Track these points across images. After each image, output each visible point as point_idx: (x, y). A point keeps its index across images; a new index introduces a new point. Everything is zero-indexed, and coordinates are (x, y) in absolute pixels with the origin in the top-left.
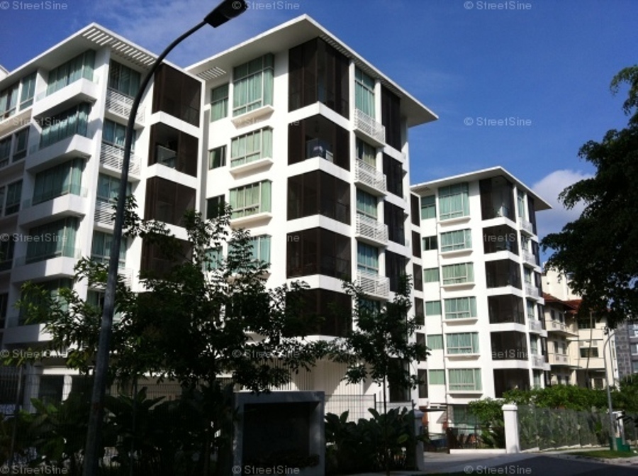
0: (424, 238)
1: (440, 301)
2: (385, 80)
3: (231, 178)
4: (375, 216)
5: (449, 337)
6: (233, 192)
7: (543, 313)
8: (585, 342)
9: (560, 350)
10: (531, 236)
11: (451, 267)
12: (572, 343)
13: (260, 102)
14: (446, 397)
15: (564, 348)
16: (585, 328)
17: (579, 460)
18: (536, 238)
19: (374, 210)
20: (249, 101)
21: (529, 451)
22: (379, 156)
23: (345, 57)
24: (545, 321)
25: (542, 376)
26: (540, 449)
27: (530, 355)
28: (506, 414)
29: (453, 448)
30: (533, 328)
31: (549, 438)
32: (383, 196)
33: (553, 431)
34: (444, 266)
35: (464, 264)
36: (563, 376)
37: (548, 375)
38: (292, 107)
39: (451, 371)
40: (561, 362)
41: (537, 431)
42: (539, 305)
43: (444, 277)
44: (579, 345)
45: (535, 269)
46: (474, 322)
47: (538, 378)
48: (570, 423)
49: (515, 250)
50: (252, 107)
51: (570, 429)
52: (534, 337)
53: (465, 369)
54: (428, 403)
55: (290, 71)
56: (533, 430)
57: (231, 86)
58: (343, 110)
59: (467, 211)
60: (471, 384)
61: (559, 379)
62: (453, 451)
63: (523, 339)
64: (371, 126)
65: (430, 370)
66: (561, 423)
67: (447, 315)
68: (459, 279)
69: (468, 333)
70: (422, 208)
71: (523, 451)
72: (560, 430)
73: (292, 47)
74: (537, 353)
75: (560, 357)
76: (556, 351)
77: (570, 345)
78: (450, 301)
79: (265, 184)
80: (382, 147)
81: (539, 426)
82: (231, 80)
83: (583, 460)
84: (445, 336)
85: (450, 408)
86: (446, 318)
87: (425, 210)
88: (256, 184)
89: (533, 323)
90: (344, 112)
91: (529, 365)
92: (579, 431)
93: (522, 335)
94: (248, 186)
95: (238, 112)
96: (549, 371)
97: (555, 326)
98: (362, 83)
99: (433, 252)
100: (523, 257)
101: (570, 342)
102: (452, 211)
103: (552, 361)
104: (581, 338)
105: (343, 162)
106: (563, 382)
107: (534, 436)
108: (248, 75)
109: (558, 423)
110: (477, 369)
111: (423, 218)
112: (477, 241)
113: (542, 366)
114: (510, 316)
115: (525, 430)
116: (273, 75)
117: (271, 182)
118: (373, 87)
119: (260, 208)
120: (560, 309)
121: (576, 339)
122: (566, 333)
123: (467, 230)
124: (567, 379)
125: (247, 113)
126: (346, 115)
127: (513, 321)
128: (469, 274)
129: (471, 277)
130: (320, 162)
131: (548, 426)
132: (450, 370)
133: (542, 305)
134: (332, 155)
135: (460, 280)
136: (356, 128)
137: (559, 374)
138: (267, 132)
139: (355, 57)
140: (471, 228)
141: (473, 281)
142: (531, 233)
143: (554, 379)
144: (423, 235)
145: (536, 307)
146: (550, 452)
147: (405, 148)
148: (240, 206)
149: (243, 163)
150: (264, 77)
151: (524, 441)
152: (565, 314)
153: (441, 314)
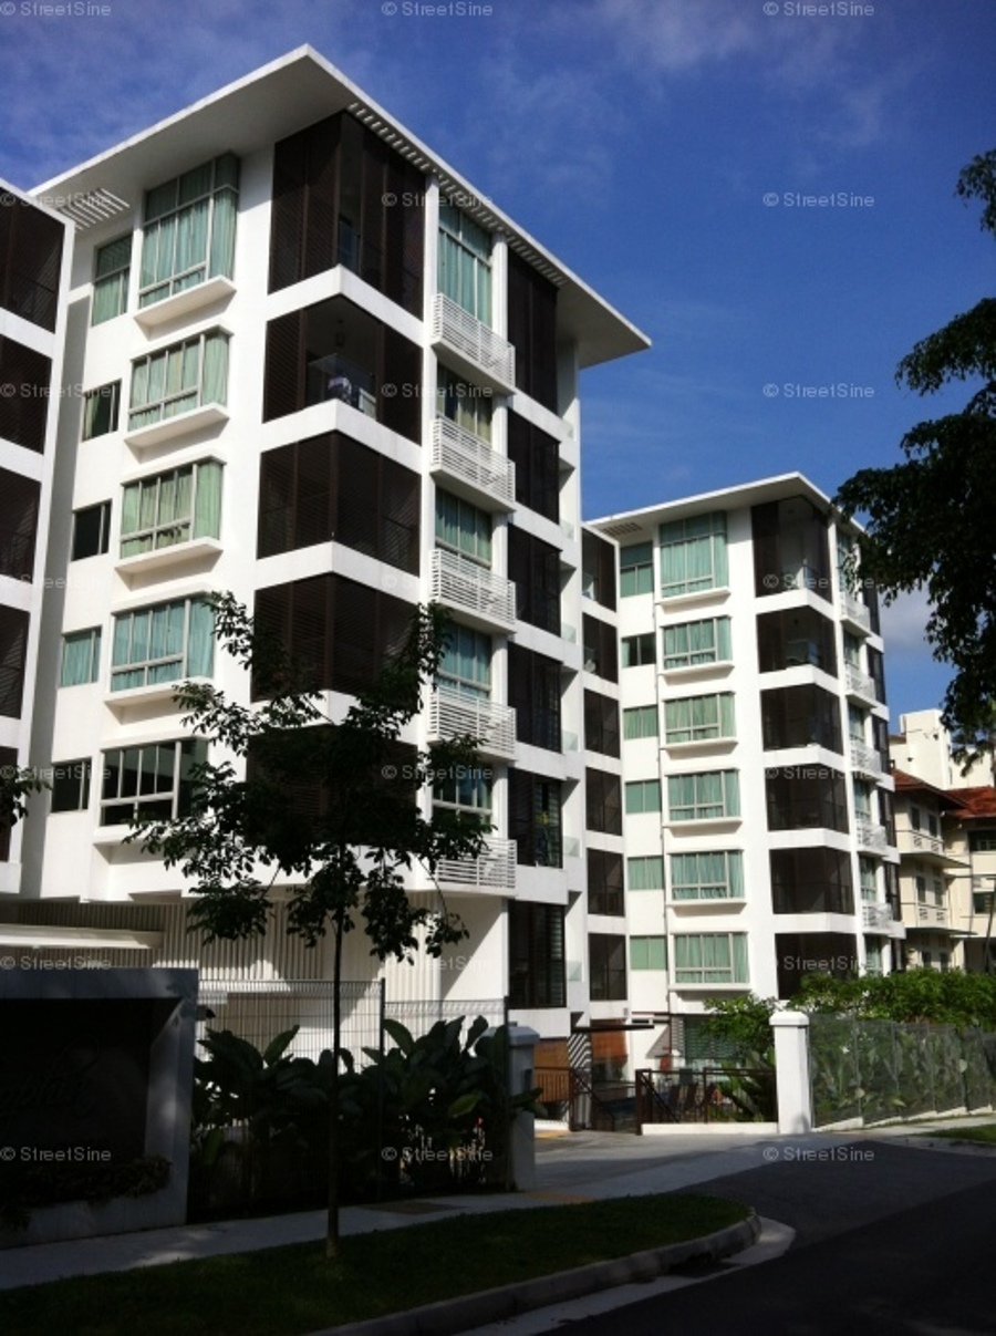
0: (624, 640)
1: (658, 781)
2: (519, 238)
3: (130, 457)
4: (485, 561)
5: (678, 860)
6: (131, 492)
7: (893, 814)
8: (983, 880)
9: (930, 896)
10: (868, 635)
11: (685, 703)
12: (957, 881)
13: (203, 269)
14: (668, 999)
15: (939, 892)
16: (984, 849)
17: (959, 1150)
18: (875, 641)
19: (484, 544)
20: (178, 271)
21: (839, 1126)
22: (500, 417)
23: (416, 168)
24: (894, 831)
25: (887, 950)
26: (867, 1121)
27: (859, 903)
28: (780, 1036)
29: (651, 1121)
30: (866, 841)
31: (888, 1095)
32: (506, 512)
33: (901, 1076)
34: (668, 702)
35: (713, 695)
36: (935, 952)
37: (901, 948)
38: (280, 278)
39: (681, 940)
40: (931, 922)
41: (860, 1077)
42: (882, 791)
43: (667, 727)
44: (973, 886)
45: (874, 711)
46: (733, 827)
47: (876, 956)
48: (941, 1057)
49: (829, 666)
50: (183, 282)
51: (942, 1072)
52: (869, 862)
53: (710, 935)
54: (626, 1011)
55: (276, 197)
56: (849, 1075)
57: (138, 236)
58: (408, 295)
59: (722, 575)
60: (727, 969)
61: (926, 958)
62: (649, 1129)
63: (842, 868)
64: (479, 342)
65: (632, 938)
66: (921, 1056)
67: (674, 813)
68: (703, 730)
69: (720, 853)
70: (622, 571)
71: (820, 1129)
72: (917, 1073)
73: (282, 137)
74: (875, 899)
75: (929, 910)
76: (922, 897)
77: (951, 887)
78: (681, 779)
79: (205, 468)
80: (504, 395)
81: (863, 1065)
82: (138, 219)
83: (968, 1151)
84: (667, 859)
85: (678, 1025)
86: (671, 819)
87: (629, 575)
88: (185, 470)
89: (867, 831)
90: (411, 301)
91: (856, 925)
92: (964, 1073)
93: (841, 857)
94: (166, 476)
95: (152, 296)
96: (902, 941)
97: (919, 844)
98: (460, 238)
99: (644, 672)
100: (846, 681)
101: (951, 879)
102: (690, 576)
103: (911, 919)
104: (976, 871)
105: (404, 420)
106: (936, 965)
107: (851, 1091)
108: (178, 208)
109: (914, 1058)
110: (740, 935)
111: (623, 595)
112: (744, 643)
113: (888, 927)
114: (815, 815)
115: (827, 1075)
116: (237, 206)
117: (221, 465)
118: (489, 253)
119: (191, 527)
120: (931, 807)
121: (966, 871)
122: (944, 858)
123: (720, 618)
124: (945, 959)
125: (172, 297)
126: (416, 309)
127: (821, 825)
128: (723, 720)
129: (728, 727)
130: (338, 414)
131: (887, 1063)
132: (677, 936)
133: (889, 792)
134: (374, 400)
135: (703, 732)
136: (437, 339)
137: (927, 950)
138: (217, 343)
139: (440, 170)
140: (730, 614)
141: (732, 733)
142: (867, 629)
143: (916, 958)
144: (623, 632)
145: (874, 795)
146: (892, 1129)
147: (573, 412)
148: (147, 525)
149: (158, 420)
150: (213, 212)
151: (824, 1103)
152: (942, 819)
153: (661, 810)
